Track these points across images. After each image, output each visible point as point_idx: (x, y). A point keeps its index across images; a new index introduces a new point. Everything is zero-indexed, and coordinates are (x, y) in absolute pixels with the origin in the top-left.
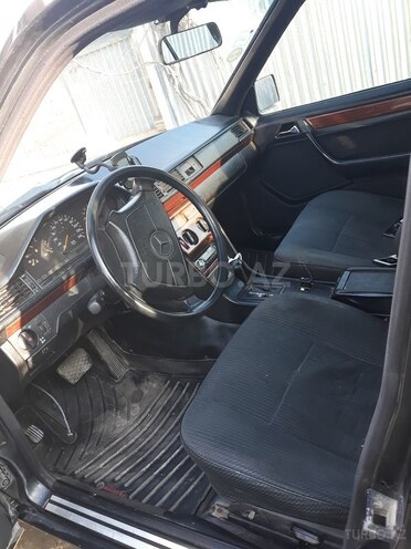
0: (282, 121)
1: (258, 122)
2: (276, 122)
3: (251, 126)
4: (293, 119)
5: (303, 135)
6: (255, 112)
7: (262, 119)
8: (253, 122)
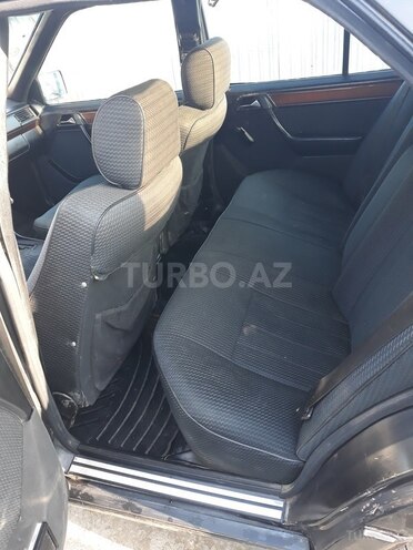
0: (62, 113)
1: (45, 110)
2: (57, 112)
3: (37, 113)
4: (69, 112)
5: (77, 126)
6: (41, 101)
7: (48, 108)
8: (40, 109)
